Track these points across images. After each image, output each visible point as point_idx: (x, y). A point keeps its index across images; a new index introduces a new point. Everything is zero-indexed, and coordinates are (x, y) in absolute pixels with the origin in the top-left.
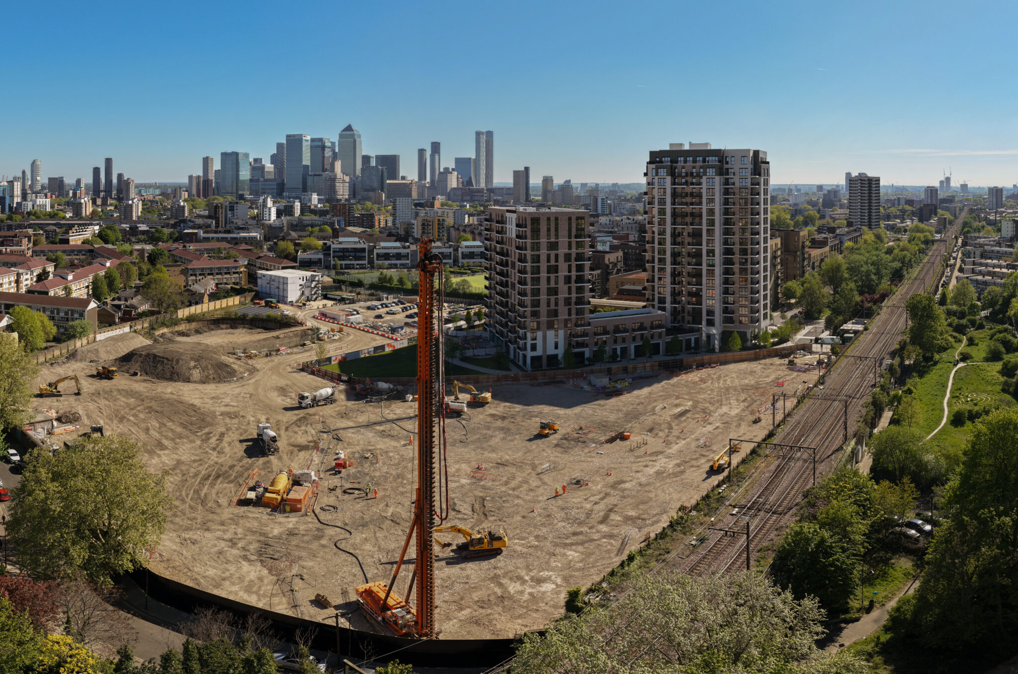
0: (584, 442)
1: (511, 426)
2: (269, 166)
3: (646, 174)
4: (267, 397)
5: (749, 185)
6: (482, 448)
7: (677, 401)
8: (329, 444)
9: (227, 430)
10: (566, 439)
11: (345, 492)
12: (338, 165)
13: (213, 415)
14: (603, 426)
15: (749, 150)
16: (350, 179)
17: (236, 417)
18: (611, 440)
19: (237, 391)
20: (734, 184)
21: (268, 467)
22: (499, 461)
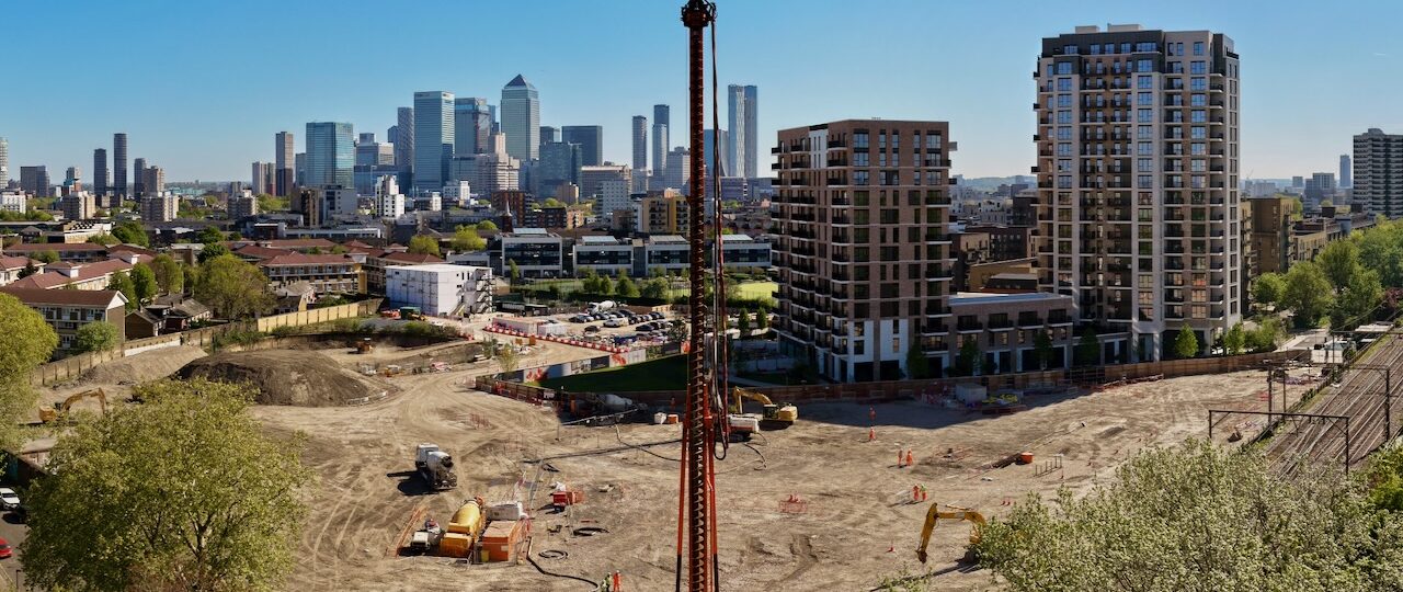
0: (958, 467)
1: (835, 450)
2: (386, 147)
3: (1036, 75)
4: (423, 421)
5: (1208, 90)
6: (793, 477)
7: (1103, 419)
8: (538, 476)
9: (364, 462)
10: (927, 464)
11: (576, 533)
12: (501, 141)
13: (338, 444)
14: (985, 448)
15: (1207, 32)
16: (521, 164)
17: (376, 445)
18: (1003, 464)
19: (373, 415)
20: (1182, 87)
21: (441, 507)
22: (824, 492)
